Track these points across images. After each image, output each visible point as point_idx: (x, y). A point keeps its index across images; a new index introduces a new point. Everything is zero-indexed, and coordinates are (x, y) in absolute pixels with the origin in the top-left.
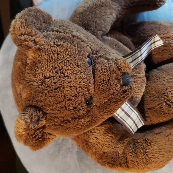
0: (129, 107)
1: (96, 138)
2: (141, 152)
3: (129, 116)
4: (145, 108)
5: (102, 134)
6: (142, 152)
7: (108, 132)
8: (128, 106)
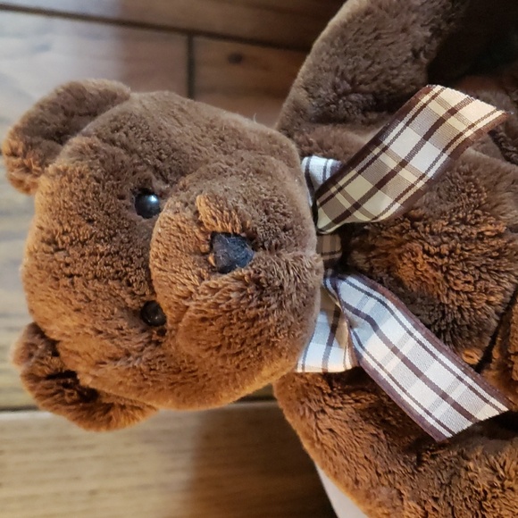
0: (419, 342)
1: (331, 430)
2: (467, 506)
3: (419, 374)
4: (510, 351)
5: (347, 422)
6: (470, 505)
7: (366, 420)
8: (415, 339)
